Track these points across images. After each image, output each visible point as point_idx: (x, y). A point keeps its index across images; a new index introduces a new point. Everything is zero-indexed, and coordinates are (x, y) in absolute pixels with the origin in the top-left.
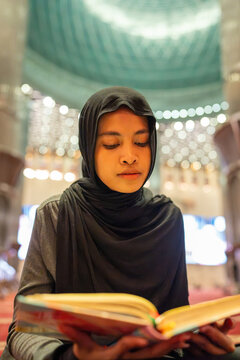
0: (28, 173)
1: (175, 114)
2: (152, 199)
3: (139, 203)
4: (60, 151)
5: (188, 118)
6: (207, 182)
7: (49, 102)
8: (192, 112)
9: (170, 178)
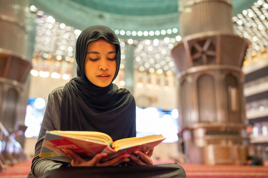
0: (33, 73)
1: (146, 34)
2: (118, 91)
3: (109, 92)
4: (59, 58)
5: (155, 37)
6: (167, 84)
7: (51, 19)
8: (157, 33)
9: (140, 80)
